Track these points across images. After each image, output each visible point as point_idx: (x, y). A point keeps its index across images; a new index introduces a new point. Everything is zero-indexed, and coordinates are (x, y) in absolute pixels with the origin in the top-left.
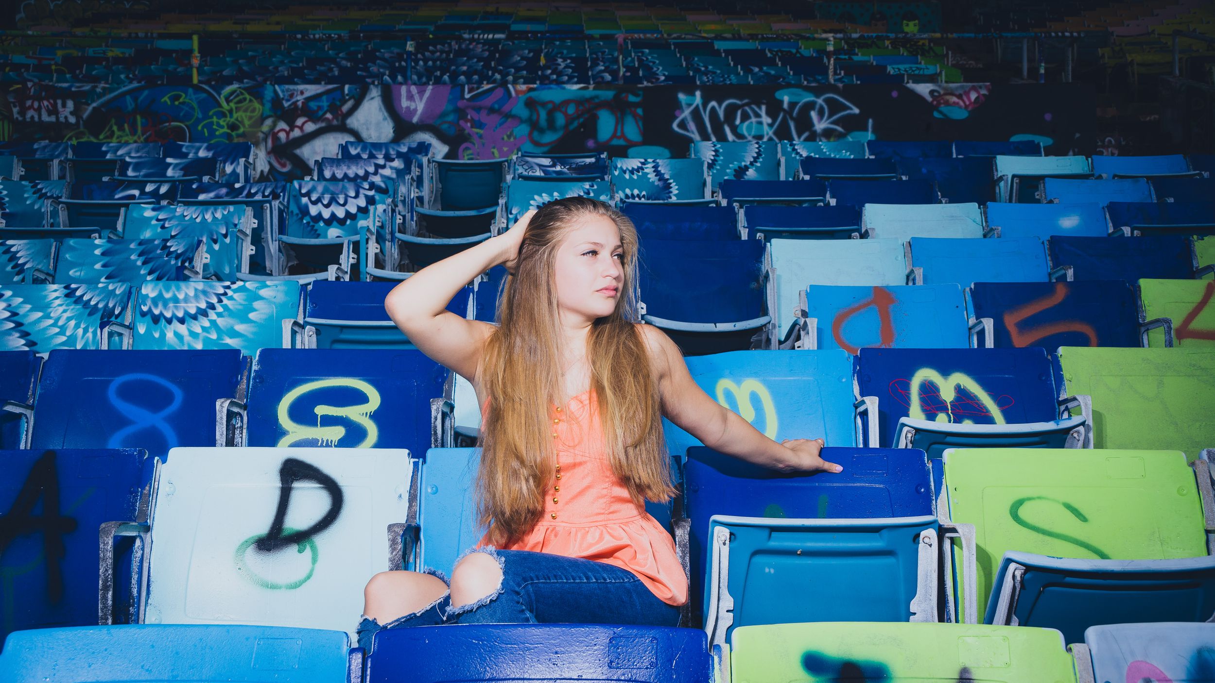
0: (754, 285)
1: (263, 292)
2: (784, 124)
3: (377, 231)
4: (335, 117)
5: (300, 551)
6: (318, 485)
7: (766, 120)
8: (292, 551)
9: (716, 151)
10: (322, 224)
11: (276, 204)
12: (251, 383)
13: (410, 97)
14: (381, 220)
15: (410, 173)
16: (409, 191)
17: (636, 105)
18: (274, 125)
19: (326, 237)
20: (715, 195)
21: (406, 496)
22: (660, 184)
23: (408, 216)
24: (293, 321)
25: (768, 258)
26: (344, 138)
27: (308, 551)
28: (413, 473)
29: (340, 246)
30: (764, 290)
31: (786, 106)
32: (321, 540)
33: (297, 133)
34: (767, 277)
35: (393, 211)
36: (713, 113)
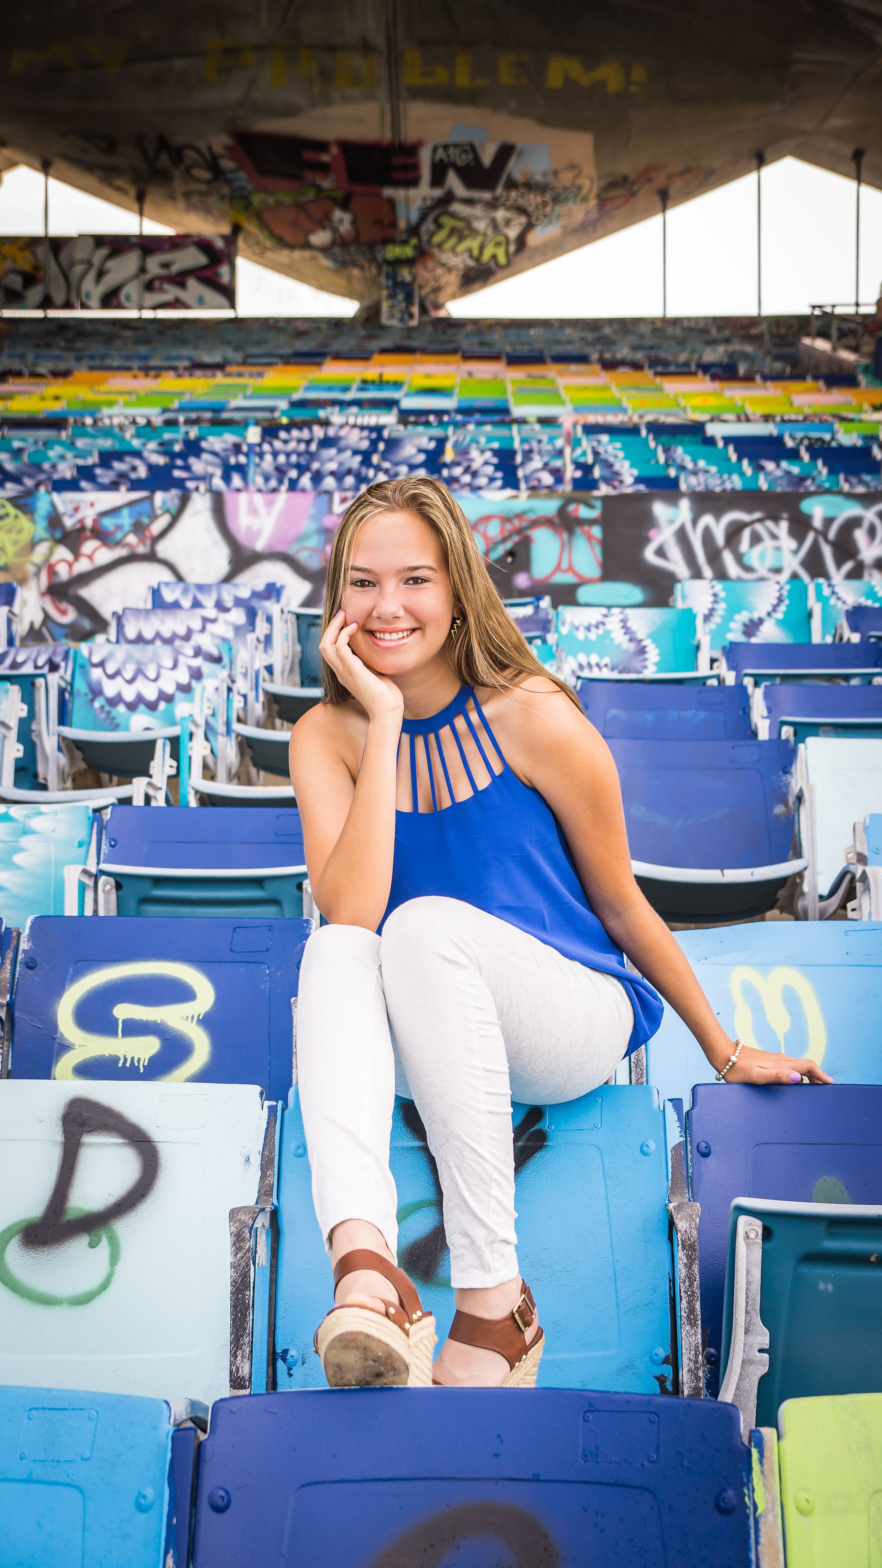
0: (779, 809)
1: (36, 823)
2: (815, 551)
3: (207, 723)
4: (142, 540)
5: (92, 1245)
6: (120, 1141)
7: (788, 543)
8: (79, 1245)
9: (715, 595)
10: (122, 708)
11: (54, 679)
12: (18, 969)
13: (253, 511)
14: (212, 706)
15: (253, 630)
16: (252, 658)
17: (591, 522)
18: (51, 551)
19: (127, 729)
20: (715, 665)
21: (256, 1160)
22: (632, 647)
23: (251, 696)
24: (81, 868)
25: (801, 769)
26: (157, 574)
27: (104, 1246)
28: (268, 1123)
29: (150, 745)
30: (796, 817)
31: (817, 523)
32: (122, 1227)
33: (83, 566)
34: (800, 799)
35: (230, 690)
36: (708, 536)
